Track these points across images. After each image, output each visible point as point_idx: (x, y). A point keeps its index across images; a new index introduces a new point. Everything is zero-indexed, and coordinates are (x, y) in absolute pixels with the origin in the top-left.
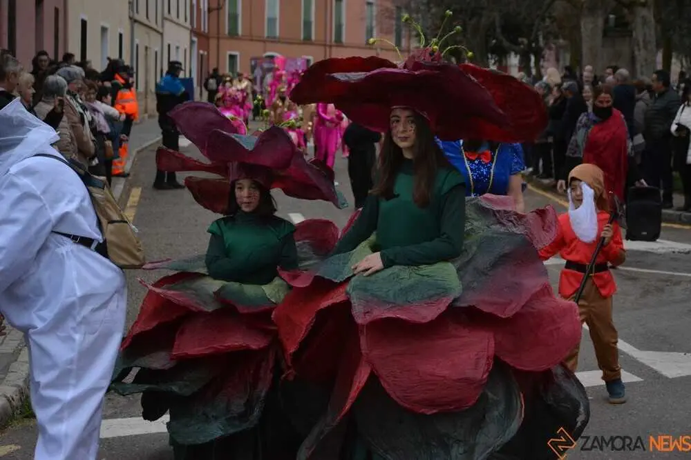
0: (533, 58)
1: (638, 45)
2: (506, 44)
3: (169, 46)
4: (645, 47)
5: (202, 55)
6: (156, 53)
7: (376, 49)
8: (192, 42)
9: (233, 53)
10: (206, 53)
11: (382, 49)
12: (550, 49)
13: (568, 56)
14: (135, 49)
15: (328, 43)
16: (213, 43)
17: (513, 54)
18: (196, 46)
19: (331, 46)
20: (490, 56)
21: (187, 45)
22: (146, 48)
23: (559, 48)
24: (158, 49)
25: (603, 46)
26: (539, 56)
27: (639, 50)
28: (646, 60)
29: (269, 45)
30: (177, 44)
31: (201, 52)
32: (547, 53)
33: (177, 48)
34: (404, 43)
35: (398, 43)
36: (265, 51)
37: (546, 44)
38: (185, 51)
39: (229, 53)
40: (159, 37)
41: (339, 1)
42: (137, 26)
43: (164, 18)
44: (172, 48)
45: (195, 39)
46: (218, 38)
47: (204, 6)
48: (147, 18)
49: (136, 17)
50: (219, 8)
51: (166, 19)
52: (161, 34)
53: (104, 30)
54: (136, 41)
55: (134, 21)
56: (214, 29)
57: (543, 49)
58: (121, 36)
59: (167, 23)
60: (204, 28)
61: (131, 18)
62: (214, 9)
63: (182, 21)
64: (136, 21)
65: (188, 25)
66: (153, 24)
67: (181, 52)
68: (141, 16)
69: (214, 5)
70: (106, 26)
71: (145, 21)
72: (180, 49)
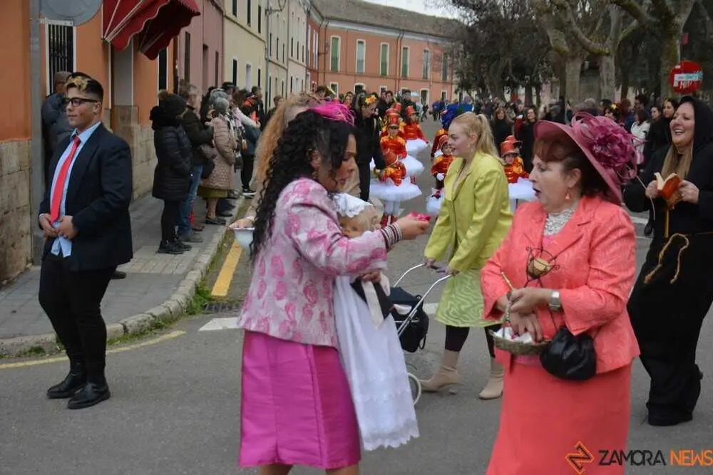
0: (534, 90)
1: (603, 81)
2: (515, 80)
3: (292, 78)
4: (608, 84)
5: (313, 84)
6: (283, 82)
7: (429, 82)
8: (307, 76)
9: (334, 83)
11: (433, 82)
12: (547, 83)
13: (558, 88)
14: (269, 80)
15: (398, 77)
16: (321, 75)
17: (521, 87)
18: (310, 77)
19: (399, 80)
21: (304, 78)
22: (276, 79)
23: (552, 83)
24: (284, 79)
25: (580, 82)
26: (539, 88)
27: (604, 85)
28: (608, 92)
29: (358, 79)
30: (297, 77)
31: (313, 82)
32: (544, 87)
33: (297, 79)
34: (448, 78)
35: (445, 78)
36: (355, 82)
37: (544, 80)
38: (302, 81)
39: (331, 83)
40: (285, 72)
41: (405, 49)
42: (270, 64)
43: (288, 59)
44: (294, 79)
45: (309, 73)
46: (325, 73)
47: (315, 52)
48: (277, 58)
49: (270, 58)
50: (325, 53)
51: (290, 60)
52: (287, 70)
53: (248, 67)
54: (270, 74)
55: (268, 61)
56: (322, 67)
57: (541, 84)
58: (259, 71)
59: (290, 63)
60: (315, 66)
61: (266, 59)
62: (322, 54)
63: (300, 61)
64: (270, 61)
65: (304, 64)
66: (281, 64)
67: (300, 82)
68: (273, 58)
69: (322, 50)
70: (250, 64)
71: (276, 62)
72: (299, 80)
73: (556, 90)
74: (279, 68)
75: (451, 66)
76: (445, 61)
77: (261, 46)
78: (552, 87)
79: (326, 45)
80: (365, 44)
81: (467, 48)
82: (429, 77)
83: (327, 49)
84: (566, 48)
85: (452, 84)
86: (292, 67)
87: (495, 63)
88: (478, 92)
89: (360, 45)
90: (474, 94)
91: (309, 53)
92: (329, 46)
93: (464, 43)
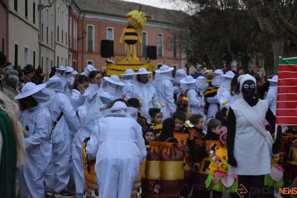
3: (58, 57)
5: (74, 62)
6: (52, 61)
7: (164, 58)
8: (69, 55)
9: (90, 61)
10: (76, 61)
11: (166, 58)
13: (263, 61)
16: (80, 55)
18: (71, 57)
20: (223, 61)
21: (67, 57)
22: (47, 58)
24: (52, 59)
30: (62, 56)
31: (74, 60)
33: (62, 58)
34: (178, 55)
35: (175, 55)
38: (66, 59)
39: (88, 61)
40: (53, 53)
41: (144, 34)
42: (42, 47)
43: (56, 43)
44: (60, 59)
45: (71, 54)
46: (83, 53)
47: (75, 37)
48: (47, 43)
49: (42, 43)
50: (83, 38)
51: (57, 44)
52: (54, 51)
53: (26, 49)
54: (42, 55)
55: (41, 45)
56: (80, 49)
58: (34, 52)
59: (57, 46)
60: (75, 48)
61: (39, 43)
62: (81, 38)
63: (64, 44)
64: (42, 45)
65: (67, 46)
66: (50, 46)
67: (64, 60)
68: (44, 43)
69: (80, 36)
70: (27, 47)
71: (46, 45)
72: (63, 59)
74: (49, 50)
75: (180, 46)
76: (175, 43)
77: (36, 34)
79: (84, 32)
80: (113, 31)
81: (193, 33)
82: (163, 54)
83: (84, 35)
84: (272, 31)
85: (181, 59)
86: (58, 49)
87: (216, 43)
89: (110, 31)
91: (70, 38)
92: (86, 33)
93: (191, 29)
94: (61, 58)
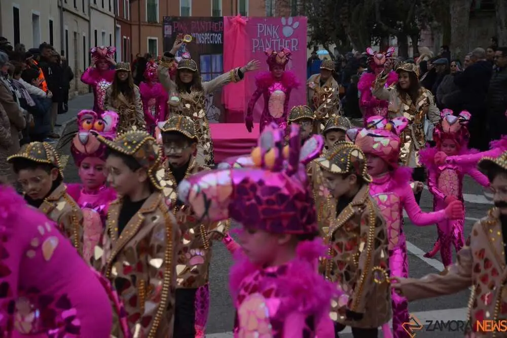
3: (96, 31)
5: (125, 39)
6: (84, 37)
8: (116, 29)
9: (153, 38)
10: (128, 38)
12: (426, 30)
14: (64, 35)
16: (135, 29)
17: (392, 36)
18: (120, 31)
21: (112, 33)
22: (75, 33)
23: (433, 29)
24: (85, 34)
30: (103, 31)
31: (125, 37)
33: (103, 33)
37: (423, 25)
38: (110, 35)
39: (149, 38)
42: (65, 14)
43: (90, 7)
45: (118, 26)
46: (139, 25)
48: (75, 6)
49: (65, 6)
51: (92, 8)
52: (89, 22)
53: (35, 17)
54: (66, 27)
55: (62, 9)
56: (135, 18)
57: (419, 31)
58: (51, 22)
59: (93, 12)
60: (127, 17)
61: (60, 7)
62: (135, 1)
63: (106, 9)
64: (65, 10)
65: (112, 13)
66: (80, 13)
68: (69, 6)
70: (37, 13)
71: (73, 10)
72: (106, 35)
73: (439, 39)
74: (79, 19)
76: (294, 6)
78: (432, 35)
86: (95, 18)
88: (338, 44)
90: (332, 47)
94: (101, 34)
